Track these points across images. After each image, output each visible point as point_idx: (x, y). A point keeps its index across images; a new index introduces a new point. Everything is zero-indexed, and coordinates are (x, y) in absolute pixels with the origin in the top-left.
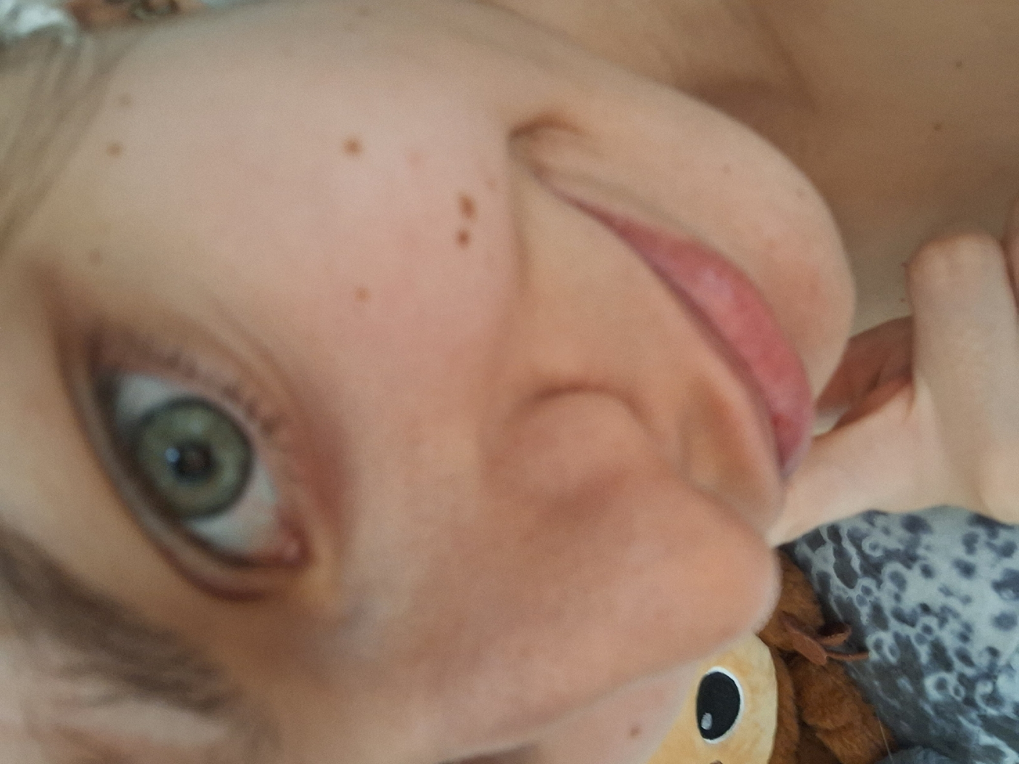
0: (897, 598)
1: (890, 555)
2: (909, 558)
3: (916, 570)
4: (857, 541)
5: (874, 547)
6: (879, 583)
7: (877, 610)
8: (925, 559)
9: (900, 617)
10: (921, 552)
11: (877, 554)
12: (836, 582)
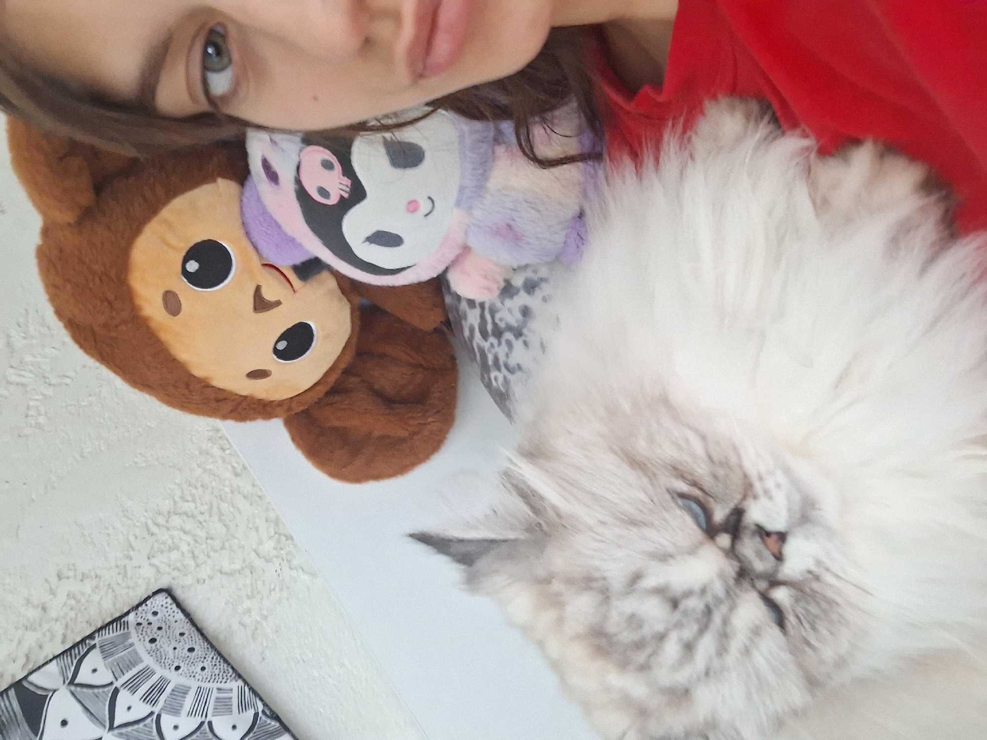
0: (507, 355)
1: (509, 328)
2: (518, 334)
3: (520, 342)
4: (493, 312)
5: (501, 320)
6: (500, 344)
7: (496, 359)
8: (526, 336)
9: (507, 366)
10: (525, 331)
11: (502, 325)
12: (477, 334)
